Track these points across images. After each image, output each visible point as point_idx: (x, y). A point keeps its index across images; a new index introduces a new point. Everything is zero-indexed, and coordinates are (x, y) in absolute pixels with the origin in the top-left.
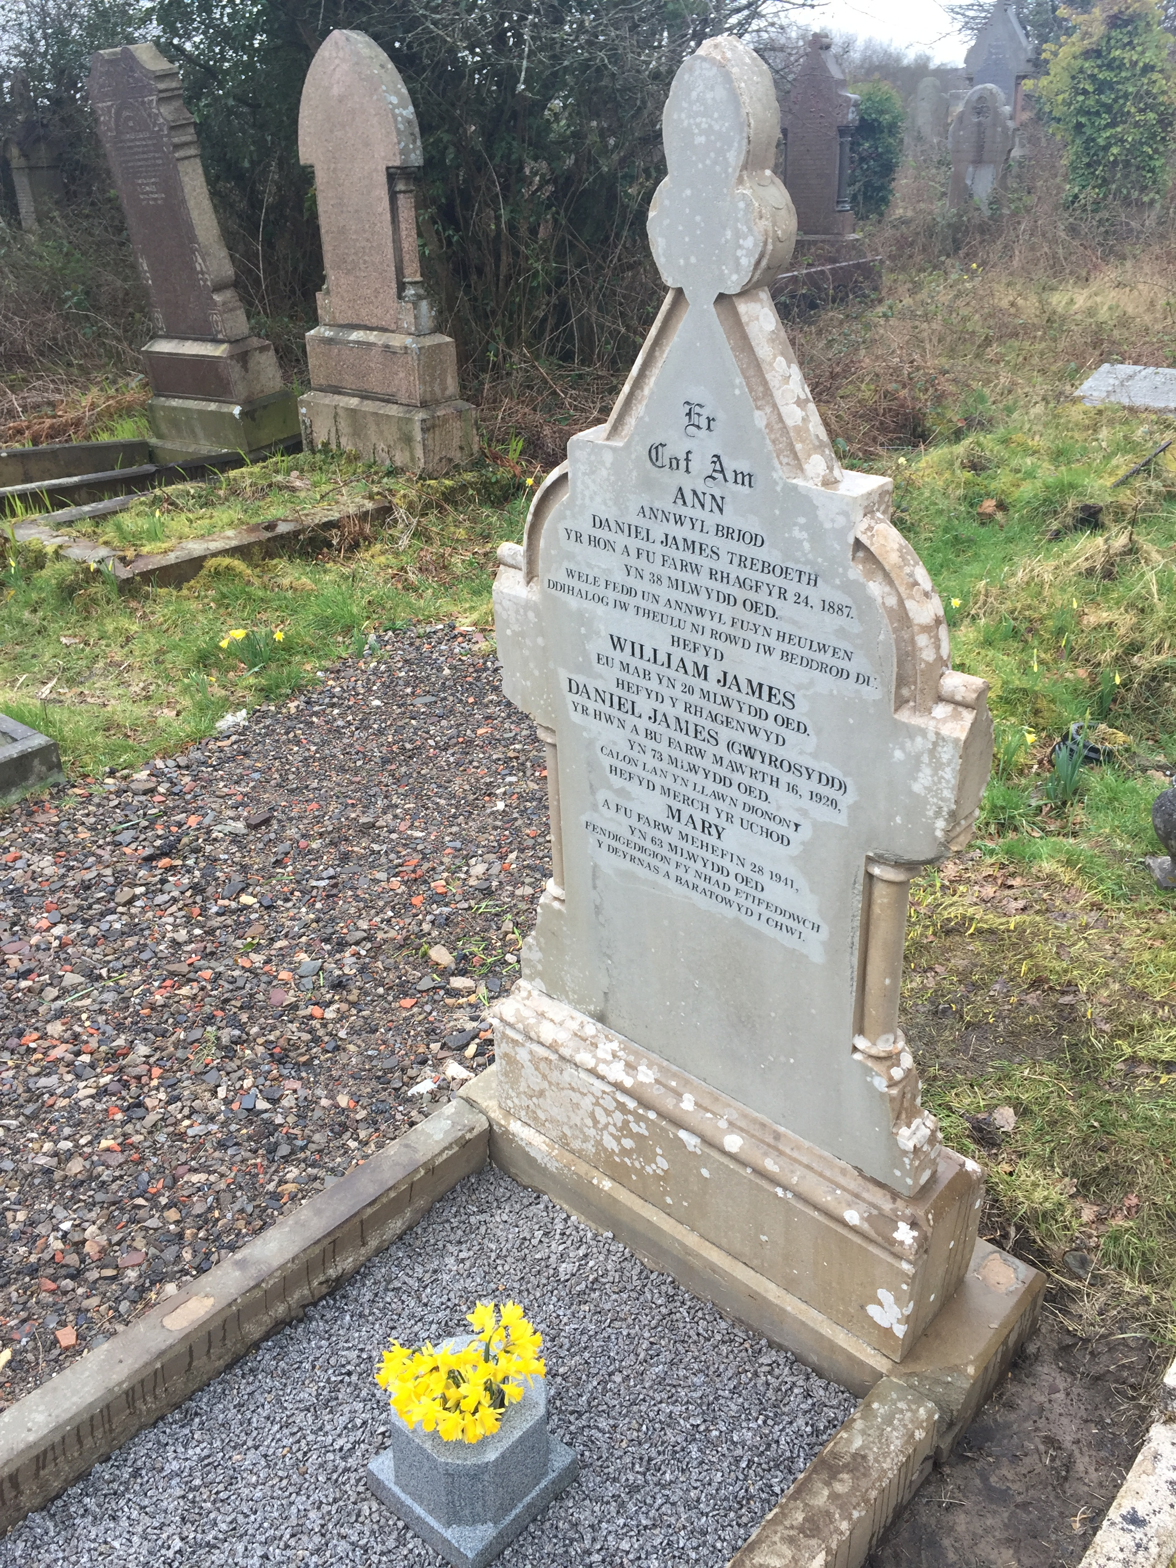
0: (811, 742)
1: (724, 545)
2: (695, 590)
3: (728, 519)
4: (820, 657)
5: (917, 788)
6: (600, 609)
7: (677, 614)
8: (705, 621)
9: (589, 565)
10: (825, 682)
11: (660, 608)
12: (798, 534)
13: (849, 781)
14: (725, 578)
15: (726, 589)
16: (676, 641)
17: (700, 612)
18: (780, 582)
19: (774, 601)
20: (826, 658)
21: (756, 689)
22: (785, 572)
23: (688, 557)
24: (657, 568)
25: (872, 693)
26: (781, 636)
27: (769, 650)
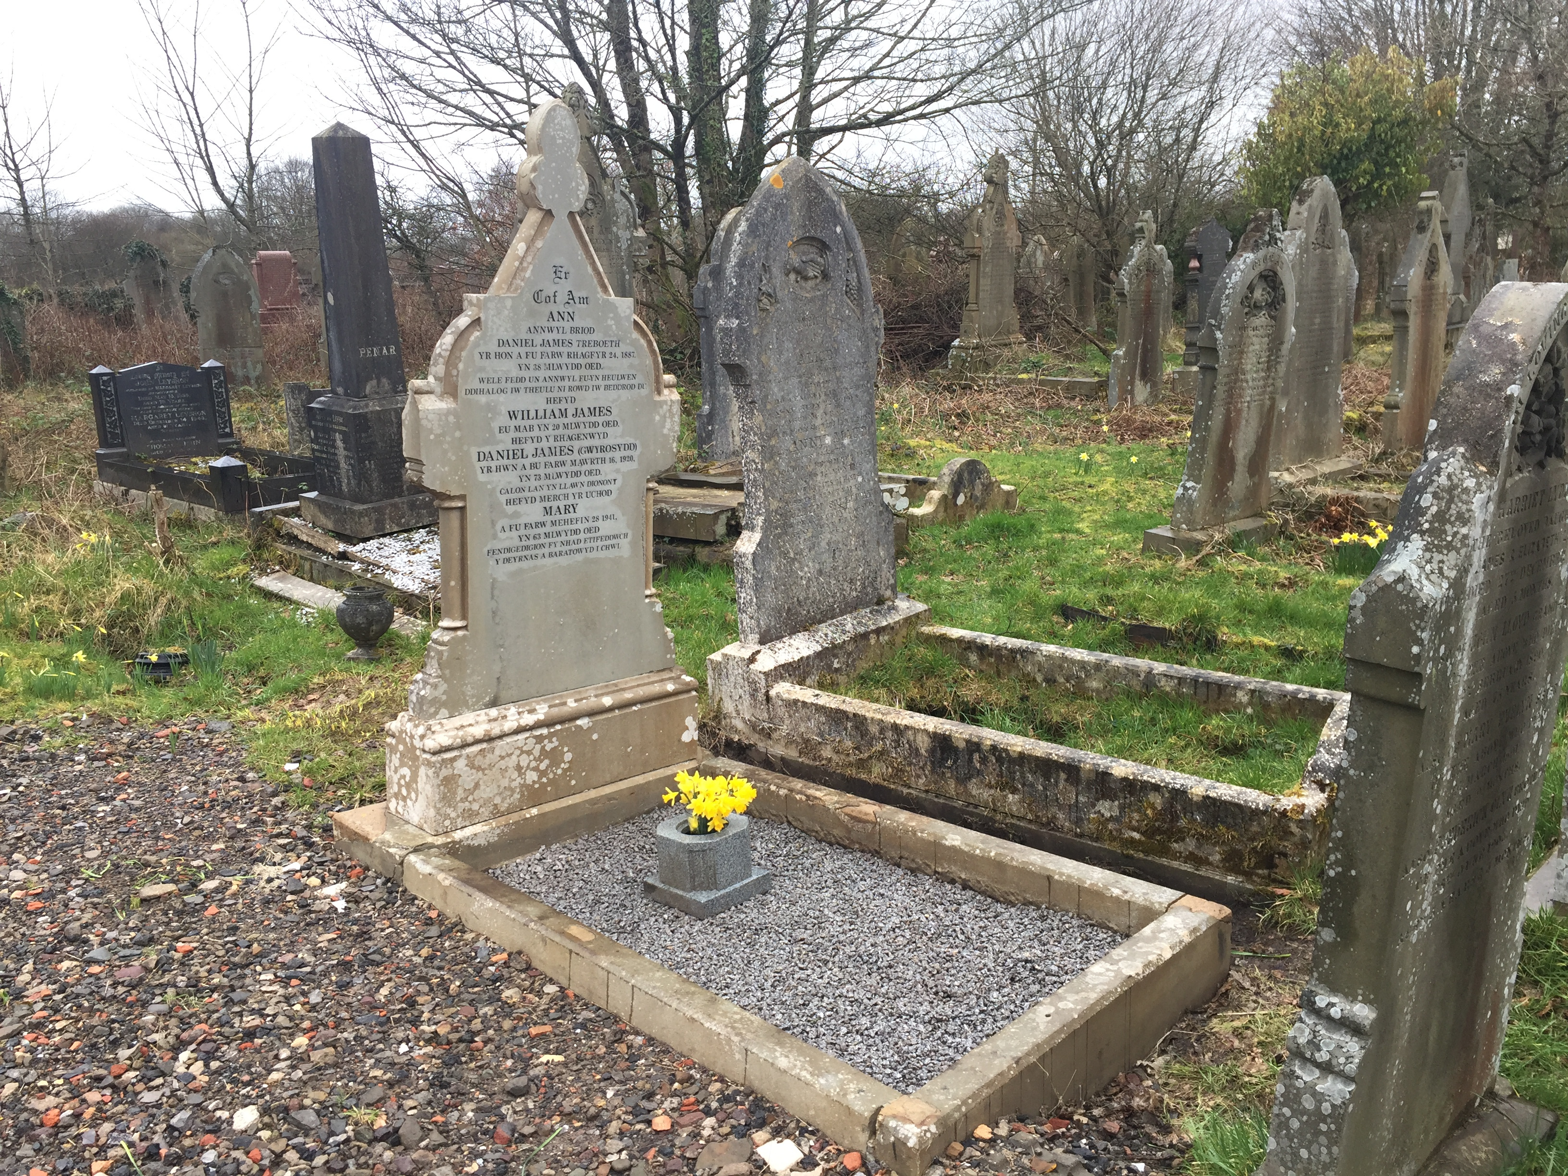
0: (619, 430)
1: (574, 337)
2: (560, 367)
3: (578, 323)
4: (622, 382)
5: (665, 431)
6: (502, 397)
7: (549, 384)
8: (566, 383)
9: (495, 371)
10: (625, 394)
11: (541, 384)
12: (611, 322)
13: (638, 443)
14: (576, 355)
15: (576, 361)
16: (548, 401)
17: (563, 378)
18: (603, 349)
19: (601, 360)
20: (625, 382)
21: (592, 412)
22: (605, 343)
23: (556, 349)
24: (538, 361)
25: (644, 392)
26: (604, 378)
27: (598, 388)
